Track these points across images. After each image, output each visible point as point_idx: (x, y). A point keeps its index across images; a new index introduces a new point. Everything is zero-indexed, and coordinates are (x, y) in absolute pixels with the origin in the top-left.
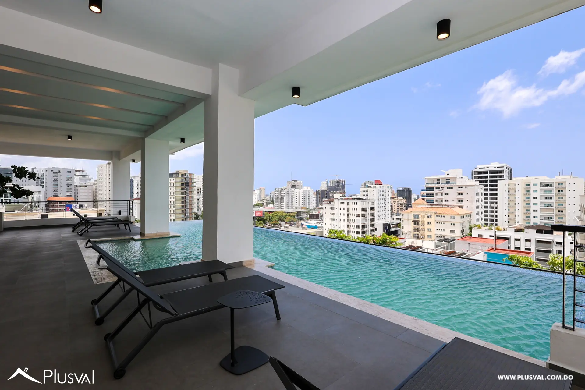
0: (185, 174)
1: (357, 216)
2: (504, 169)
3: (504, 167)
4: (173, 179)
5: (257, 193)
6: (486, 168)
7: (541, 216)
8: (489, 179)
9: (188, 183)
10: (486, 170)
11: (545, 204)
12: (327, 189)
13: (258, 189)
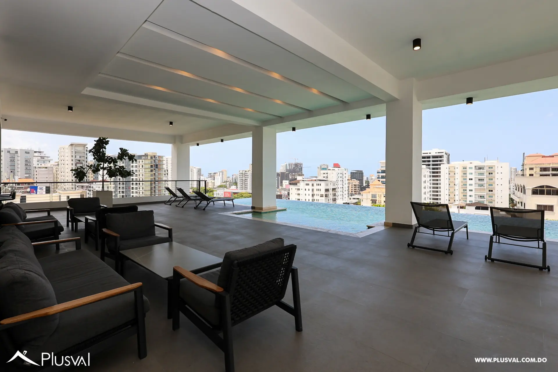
0: (155, 156)
1: (321, 196)
2: (444, 154)
3: (443, 153)
4: (142, 161)
5: (220, 175)
6: (429, 153)
7: (475, 194)
8: (431, 163)
9: (157, 165)
10: (429, 155)
11: (479, 185)
12: (287, 171)
13: (220, 171)
